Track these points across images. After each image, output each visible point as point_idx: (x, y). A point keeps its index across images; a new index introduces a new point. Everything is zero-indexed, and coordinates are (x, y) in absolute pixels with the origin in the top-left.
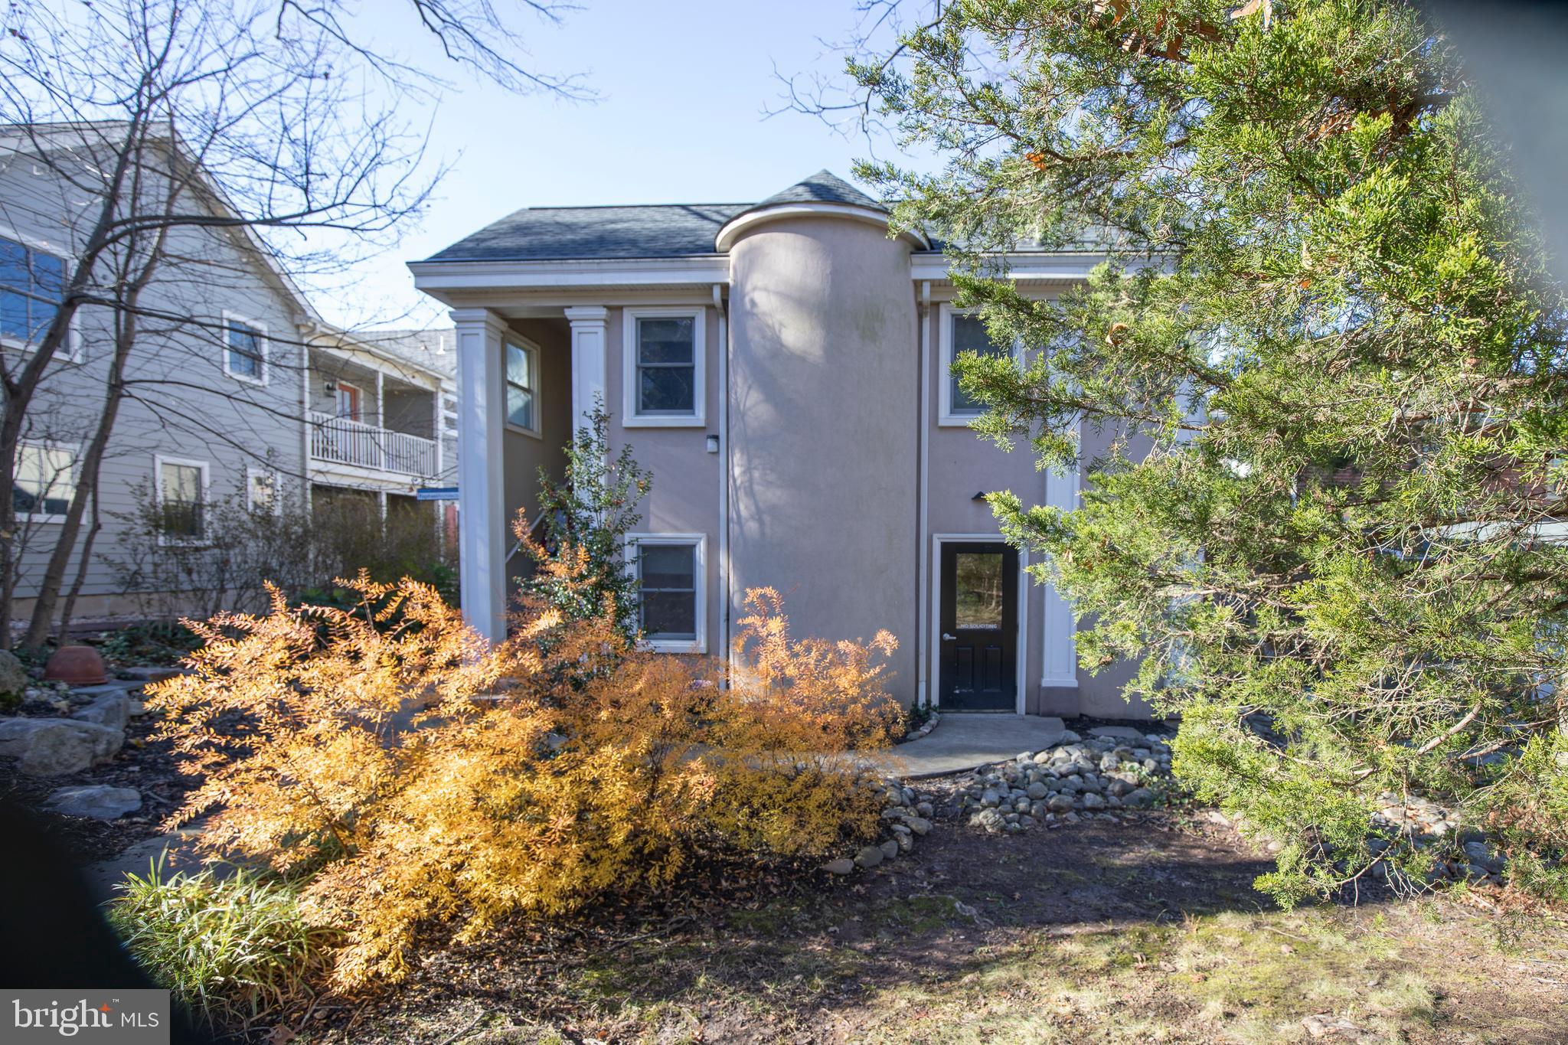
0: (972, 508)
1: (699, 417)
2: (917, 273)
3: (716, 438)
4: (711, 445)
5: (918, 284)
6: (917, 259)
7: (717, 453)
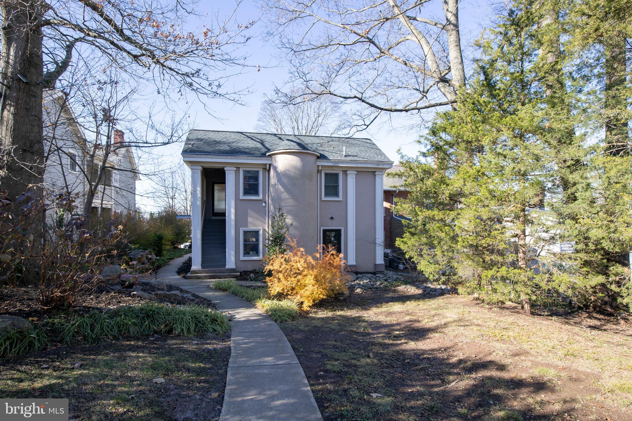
0: (330, 221)
1: (261, 197)
2: (318, 164)
3: (265, 202)
4: (264, 204)
5: (318, 166)
6: (318, 160)
7: (266, 206)
